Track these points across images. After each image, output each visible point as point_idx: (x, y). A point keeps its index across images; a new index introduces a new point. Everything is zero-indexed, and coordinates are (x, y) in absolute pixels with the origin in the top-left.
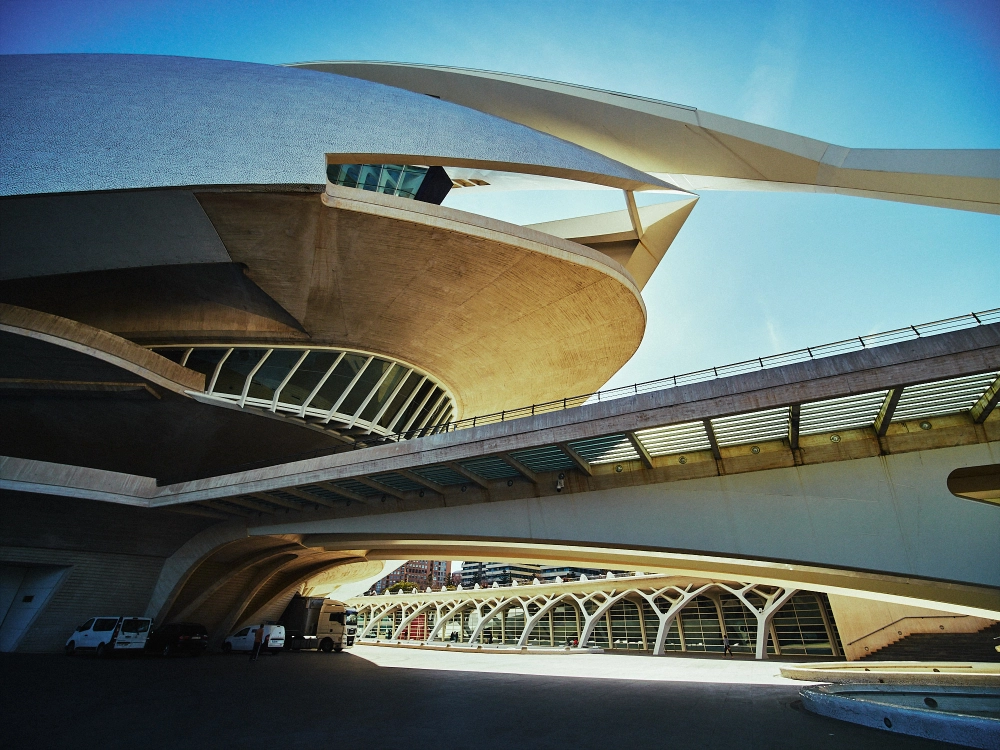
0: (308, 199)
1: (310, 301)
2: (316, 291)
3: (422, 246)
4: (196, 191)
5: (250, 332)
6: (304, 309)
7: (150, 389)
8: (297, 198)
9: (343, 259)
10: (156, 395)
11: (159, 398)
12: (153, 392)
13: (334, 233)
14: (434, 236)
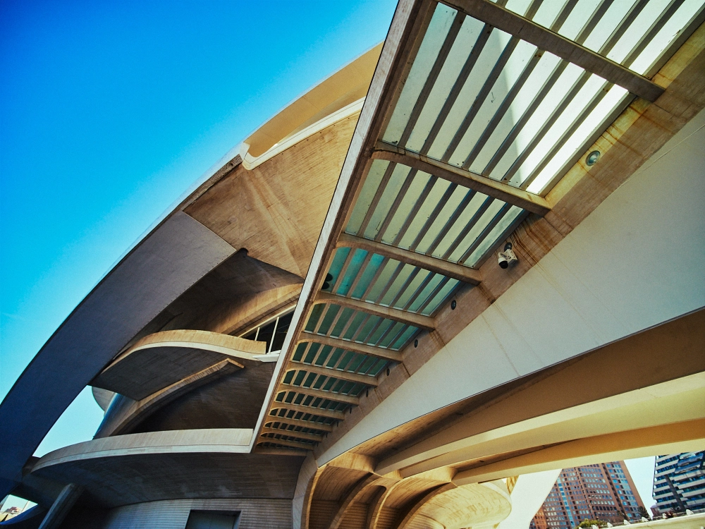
0: (239, 173)
1: (293, 254)
2: (290, 242)
3: (324, 154)
4: (183, 208)
5: (279, 299)
6: (295, 263)
7: (232, 362)
8: (232, 177)
9: (286, 204)
10: (240, 365)
11: (243, 367)
12: (236, 364)
13: (268, 187)
14: (327, 138)
